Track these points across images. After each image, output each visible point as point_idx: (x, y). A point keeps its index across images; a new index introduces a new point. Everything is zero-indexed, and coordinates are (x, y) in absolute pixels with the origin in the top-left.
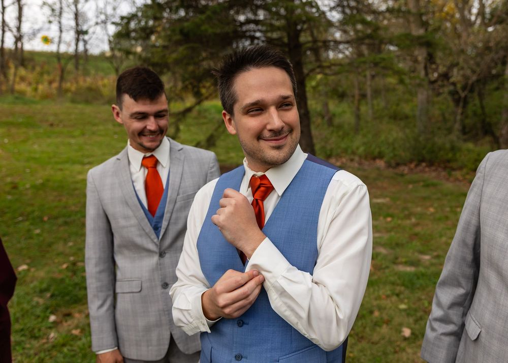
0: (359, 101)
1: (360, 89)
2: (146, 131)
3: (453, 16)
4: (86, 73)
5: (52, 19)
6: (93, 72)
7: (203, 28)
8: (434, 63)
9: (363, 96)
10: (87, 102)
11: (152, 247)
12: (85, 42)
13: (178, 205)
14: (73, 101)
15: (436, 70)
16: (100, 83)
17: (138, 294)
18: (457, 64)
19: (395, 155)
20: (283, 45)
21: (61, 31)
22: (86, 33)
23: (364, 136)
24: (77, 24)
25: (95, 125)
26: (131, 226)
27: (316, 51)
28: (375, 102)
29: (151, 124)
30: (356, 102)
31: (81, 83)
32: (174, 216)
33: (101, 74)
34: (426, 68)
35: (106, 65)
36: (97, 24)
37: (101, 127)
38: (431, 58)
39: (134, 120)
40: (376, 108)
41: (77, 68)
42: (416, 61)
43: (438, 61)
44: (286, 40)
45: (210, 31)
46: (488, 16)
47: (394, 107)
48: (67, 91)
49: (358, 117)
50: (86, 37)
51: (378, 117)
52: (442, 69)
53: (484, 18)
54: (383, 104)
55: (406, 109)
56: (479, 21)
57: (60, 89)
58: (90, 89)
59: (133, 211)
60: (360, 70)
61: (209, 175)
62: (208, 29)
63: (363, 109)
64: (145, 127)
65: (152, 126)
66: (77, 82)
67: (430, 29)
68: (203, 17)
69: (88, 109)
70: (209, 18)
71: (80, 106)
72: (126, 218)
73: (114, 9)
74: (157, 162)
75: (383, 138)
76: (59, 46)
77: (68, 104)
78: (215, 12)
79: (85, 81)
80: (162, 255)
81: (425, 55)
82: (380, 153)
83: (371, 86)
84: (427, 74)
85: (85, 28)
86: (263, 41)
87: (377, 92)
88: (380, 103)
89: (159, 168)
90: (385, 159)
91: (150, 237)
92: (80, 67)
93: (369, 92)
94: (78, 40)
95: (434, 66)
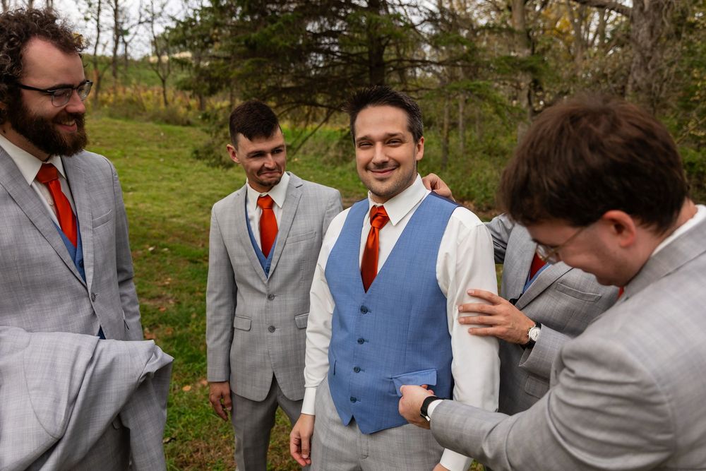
0: (449, 131)
1: (450, 117)
2: (264, 168)
3: (567, 33)
4: (126, 82)
5: (89, 16)
6: (134, 81)
7: (273, 40)
8: (541, 89)
9: (454, 125)
10: (127, 117)
11: (262, 288)
12: (126, 44)
13: (287, 247)
14: (111, 116)
15: (542, 98)
16: (143, 95)
17: (248, 333)
18: (567, 93)
19: (487, 198)
20: (362, 62)
21: (99, 31)
22: (126, 33)
23: (452, 173)
24: (117, 23)
25: (137, 145)
26: (244, 265)
27: (401, 71)
28: (467, 134)
29: (270, 162)
30: (445, 132)
31: (120, 93)
32: (282, 258)
33: (143, 84)
34: (529, 96)
35: (150, 73)
36: (140, 23)
37: (145, 148)
38: (536, 85)
39: (251, 160)
40: (468, 140)
41: (114, 74)
42: (518, 88)
43: (546, 88)
44: (366, 57)
45: (281, 43)
46: (608, 35)
47: (490, 141)
48: (103, 102)
49: (446, 150)
50: (127, 38)
51: (470, 151)
52: (549, 97)
53: (603, 36)
54: (476, 136)
55: (504, 142)
56: (597, 41)
57: (95, 99)
58: (131, 102)
59: (246, 251)
60: (451, 96)
61: (327, 215)
62: (279, 41)
63: (452, 140)
64: (263, 165)
65: (270, 164)
66: (115, 93)
67: (538, 48)
68: (274, 27)
69: (130, 126)
70: (280, 29)
71: (119, 122)
72: (241, 256)
73: (163, 6)
74: (272, 203)
75: (474, 175)
76: (96, 48)
77: (106, 119)
78: (287, 22)
79: (124, 92)
80: (270, 297)
81: (529, 81)
82: (469, 193)
83: (463, 113)
84: (530, 103)
85: (125, 27)
86: (339, 57)
87: (470, 122)
88: (473, 134)
89: (275, 209)
90: (474, 201)
91: (260, 278)
92: (119, 75)
93: (461, 120)
94: (117, 42)
95: (539, 94)
